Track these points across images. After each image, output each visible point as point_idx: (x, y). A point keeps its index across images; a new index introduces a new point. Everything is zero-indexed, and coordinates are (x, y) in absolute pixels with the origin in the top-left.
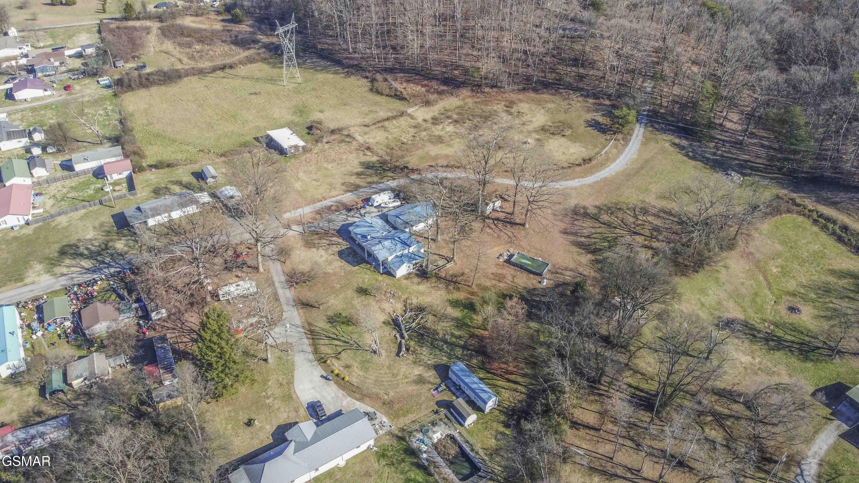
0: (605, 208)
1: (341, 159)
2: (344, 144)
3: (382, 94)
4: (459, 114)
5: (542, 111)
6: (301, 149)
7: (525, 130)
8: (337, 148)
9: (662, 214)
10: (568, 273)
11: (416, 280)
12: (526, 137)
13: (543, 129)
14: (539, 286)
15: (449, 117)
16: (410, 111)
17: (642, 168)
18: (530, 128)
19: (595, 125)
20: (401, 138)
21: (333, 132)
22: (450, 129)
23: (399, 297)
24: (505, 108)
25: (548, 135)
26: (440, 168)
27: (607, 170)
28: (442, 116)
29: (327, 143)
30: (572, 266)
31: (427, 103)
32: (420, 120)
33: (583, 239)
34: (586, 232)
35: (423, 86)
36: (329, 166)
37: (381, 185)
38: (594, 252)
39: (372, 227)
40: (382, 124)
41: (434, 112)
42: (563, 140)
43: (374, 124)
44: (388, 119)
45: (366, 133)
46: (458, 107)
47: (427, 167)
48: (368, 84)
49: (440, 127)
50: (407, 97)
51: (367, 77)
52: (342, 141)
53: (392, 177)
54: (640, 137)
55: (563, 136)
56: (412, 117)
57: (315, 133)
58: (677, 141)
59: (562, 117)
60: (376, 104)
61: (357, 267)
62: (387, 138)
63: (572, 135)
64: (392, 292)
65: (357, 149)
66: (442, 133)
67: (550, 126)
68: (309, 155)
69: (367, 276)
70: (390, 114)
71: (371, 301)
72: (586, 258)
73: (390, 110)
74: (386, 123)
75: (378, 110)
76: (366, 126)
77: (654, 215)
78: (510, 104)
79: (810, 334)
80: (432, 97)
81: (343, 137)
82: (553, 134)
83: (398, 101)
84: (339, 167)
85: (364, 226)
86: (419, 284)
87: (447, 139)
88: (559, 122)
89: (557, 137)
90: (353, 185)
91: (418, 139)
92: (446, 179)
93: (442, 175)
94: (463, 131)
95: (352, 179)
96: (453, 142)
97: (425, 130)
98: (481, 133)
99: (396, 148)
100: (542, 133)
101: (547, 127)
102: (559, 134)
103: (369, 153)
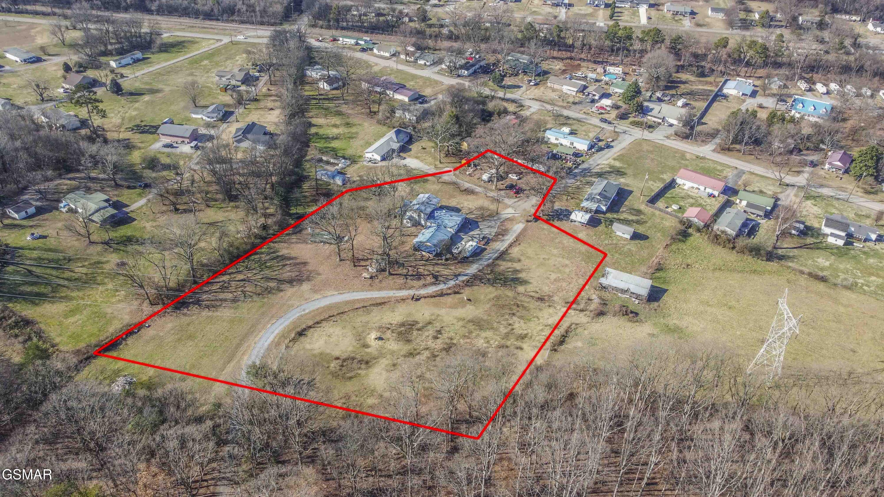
0: (274, 291)
2: (571, 299)
7: (389, 356)
12: (382, 347)
13: (367, 363)
18: (384, 362)
22: (480, 343)
25: (357, 356)
27: (277, 332)
33: (288, 262)
34: (288, 268)
40: (562, 331)
42: (337, 353)
43: (569, 327)
49: (494, 344)
55: (337, 358)
59: (350, 387)
63: (328, 362)
66: (484, 334)
67: (360, 368)
82: (353, 359)
87: (471, 327)
88: (351, 378)
89: (344, 356)
90: (510, 261)
91: (503, 322)
92: (434, 284)
93: (442, 286)
94: (462, 341)
95: (517, 266)
96: (461, 323)
97: (507, 336)
98: (439, 341)
99: (514, 307)
100: (366, 358)
101: (363, 366)
102: (344, 360)
103: (533, 294)
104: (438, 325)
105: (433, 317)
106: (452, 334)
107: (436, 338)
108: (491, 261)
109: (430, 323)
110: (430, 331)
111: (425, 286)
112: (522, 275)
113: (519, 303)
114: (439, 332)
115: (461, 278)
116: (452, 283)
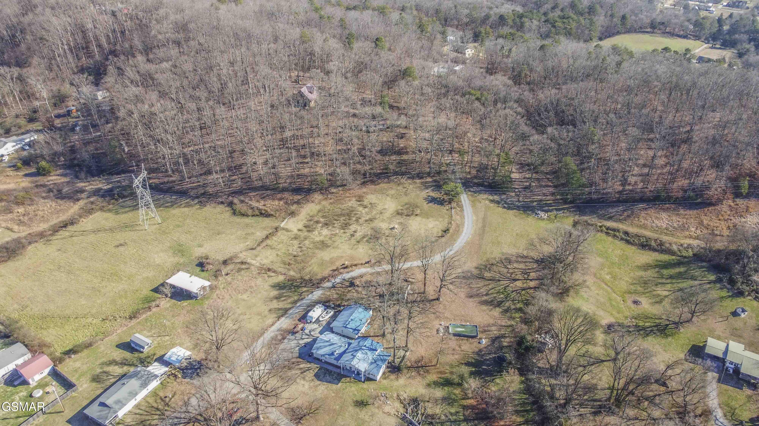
0: (482, 267)
1: (251, 287)
2: (243, 272)
3: (247, 216)
4: (323, 217)
5: (388, 198)
6: (208, 288)
7: (385, 218)
8: (240, 277)
9: (520, 259)
10: (493, 328)
11: (393, 377)
12: (390, 223)
13: (399, 213)
14: (482, 346)
15: (317, 222)
16: (282, 225)
17: (484, 226)
18: (387, 215)
19: (433, 200)
20: (290, 252)
21: (225, 262)
22: (325, 232)
23: (392, 397)
24: (359, 203)
25: (405, 217)
26: (342, 270)
27: (463, 234)
28: (312, 223)
29: (227, 275)
30: (491, 321)
31: (292, 214)
32: (295, 231)
33: (485, 298)
34: (483, 290)
35: (280, 199)
36: (245, 297)
37: (304, 301)
38: (499, 304)
39: (333, 344)
40: (264, 244)
41: (302, 220)
42: (418, 218)
43: (259, 245)
44: (267, 237)
45: (256, 256)
46: (319, 211)
47: (331, 272)
48: (227, 209)
49: (316, 233)
50: (272, 213)
51: (222, 203)
52: (239, 270)
53: (307, 291)
54: (467, 201)
55: (416, 215)
56: (287, 230)
57: (209, 269)
58: (491, 198)
59: (405, 199)
60: (247, 225)
61: (340, 384)
62: (277, 255)
63: (422, 213)
64: (383, 395)
65: (259, 273)
66: (322, 238)
67: (402, 210)
68: (218, 292)
69: (353, 389)
70: (266, 233)
71: (372, 409)
72: (497, 312)
73: (264, 228)
74: (268, 242)
75: (253, 231)
76: (252, 249)
77: (517, 262)
78: (360, 199)
79: (657, 317)
80: (294, 207)
81: (239, 266)
82: (407, 215)
83: (265, 218)
84: (254, 295)
85: (325, 346)
86: (397, 379)
87: (329, 242)
88: (406, 204)
89: (412, 217)
90: (279, 309)
91: (305, 249)
92: (353, 278)
93: (347, 276)
94: (337, 232)
95: (275, 304)
96: (336, 244)
97: (305, 238)
98: (354, 230)
99: (292, 262)
100: (399, 217)
101: (400, 211)
102: (412, 214)
103: (273, 274)
104: (353, 241)
105: (356, 246)
106: (344, 235)
107: (355, 232)
108: (298, 305)
109: (358, 242)
110: (358, 235)
111: (361, 276)
112: (275, 293)
113: (287, 266)
114: (352, 235)
115: (329, 284)
116: (338, 280)
